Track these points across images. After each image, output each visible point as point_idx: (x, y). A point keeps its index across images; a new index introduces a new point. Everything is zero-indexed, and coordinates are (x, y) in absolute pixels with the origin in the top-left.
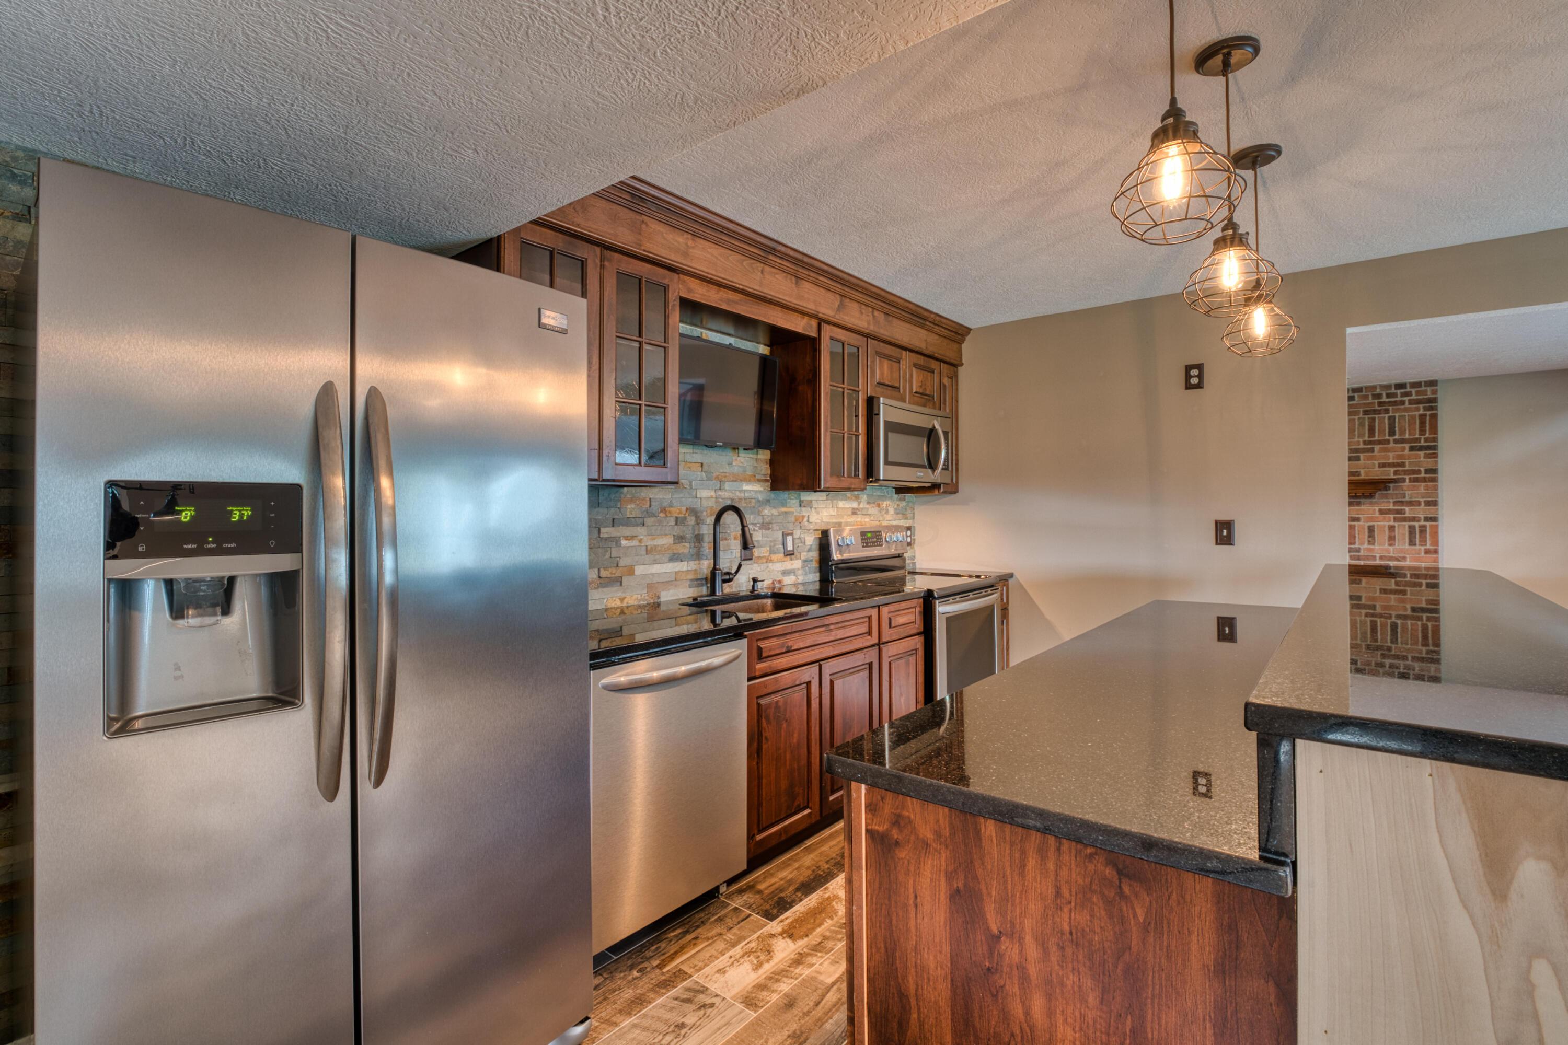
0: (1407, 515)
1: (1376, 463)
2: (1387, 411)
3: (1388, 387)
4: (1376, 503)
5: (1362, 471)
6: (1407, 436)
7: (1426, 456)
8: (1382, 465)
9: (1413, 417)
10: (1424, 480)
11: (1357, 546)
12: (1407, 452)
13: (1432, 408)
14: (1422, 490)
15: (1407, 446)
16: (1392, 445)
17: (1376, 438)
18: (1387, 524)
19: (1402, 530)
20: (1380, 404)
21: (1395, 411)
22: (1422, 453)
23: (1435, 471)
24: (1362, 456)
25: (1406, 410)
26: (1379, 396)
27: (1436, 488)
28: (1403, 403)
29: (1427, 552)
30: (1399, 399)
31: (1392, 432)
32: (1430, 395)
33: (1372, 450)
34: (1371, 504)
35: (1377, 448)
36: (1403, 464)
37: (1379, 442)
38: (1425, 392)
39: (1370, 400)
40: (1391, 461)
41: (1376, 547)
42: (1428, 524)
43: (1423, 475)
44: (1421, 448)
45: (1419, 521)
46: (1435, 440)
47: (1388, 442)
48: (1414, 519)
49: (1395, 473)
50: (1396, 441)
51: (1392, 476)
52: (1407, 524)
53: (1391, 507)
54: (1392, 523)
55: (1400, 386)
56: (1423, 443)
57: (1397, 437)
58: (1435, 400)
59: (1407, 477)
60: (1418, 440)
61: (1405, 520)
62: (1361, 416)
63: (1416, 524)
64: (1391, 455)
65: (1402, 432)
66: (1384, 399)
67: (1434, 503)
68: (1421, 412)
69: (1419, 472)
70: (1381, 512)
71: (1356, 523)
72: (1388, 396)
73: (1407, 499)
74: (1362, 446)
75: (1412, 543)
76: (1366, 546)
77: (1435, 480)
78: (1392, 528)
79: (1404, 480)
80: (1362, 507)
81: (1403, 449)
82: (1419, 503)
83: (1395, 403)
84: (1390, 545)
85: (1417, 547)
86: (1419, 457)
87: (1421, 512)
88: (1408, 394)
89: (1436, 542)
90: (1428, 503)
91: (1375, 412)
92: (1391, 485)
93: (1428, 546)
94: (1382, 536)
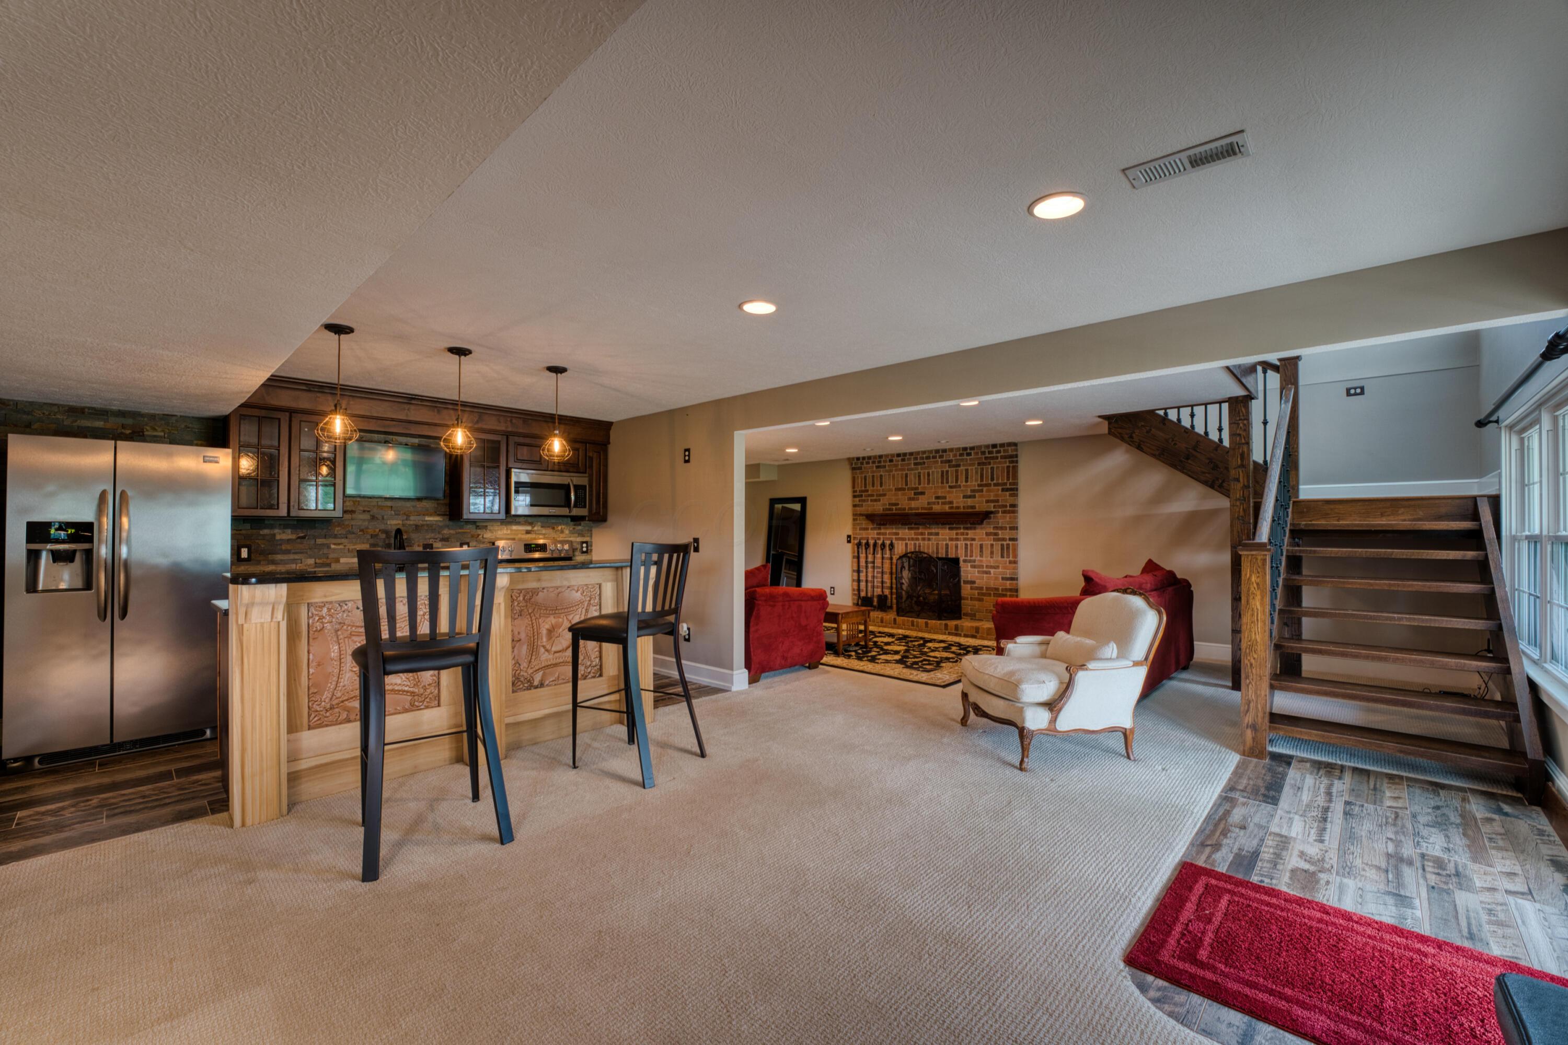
0: (1000, 536)
1: (984, 500)
2: (990, 463)
3: (987, 446)
4: (984, 528)
5: (977, 505)
6: (1000, 481)
7: (1011, 495)
8: (987, 501)
9: (1003, 468)
10: (1009, 512)
11: (973, 558)
12: (1000, 492)
13: (1012, 462)
14: (1008, 519)
15: (1000, 488)
16: (992, 487)
17: (984, 482)
18: (990, 543)
19: (997, 548)
20: (986, 458)
21: (995, 463)
22: (1008, 493)
23: (1014, 506)
24: (977, 495)
25: (1000, 463)
26: (983, 453)
27: (1016, 518)
28: (997, 458)
29: (1010, 562)
30: (995, 455)
31: (992, 479)
32: (1010, 453)
33: (982, 491)
34: (981, 528)
35: (985, 489)
36: (997, 501)
37: (986, 485)
38: (1007, 451)
39: (980, 455)
40: (992, 498)
41: (984, 559)
42: (1011, 543)
43: (1008, 508)
44: (1007, 490)
45: (1006, 541)
46: (1017, 484)
47: (990, 485)
48: (1004, 539)
49: (994, 507)
50: (995, 485)
51: (993, 510)
52: (1000, 543)
53: (992, 531)
54: (992, 542)
55: (994, 446)
56: (1008, 486)
57: (995, 482)
58: (1016, 456)
59: (1000, 510)
60: (1005, 484)
61: (999, 540)
62: (976, 466)
63: (1005, 543)
64: (992, 494)
65: (998, 479)
66: (987, 455)
67: (1015, 528)
68: (1008, 464)
69: (1006, 506)
70: (987, 534)
71: (973, 542)
72: (989, 453)
73: (1000, 525)
74: (977, 488)
75: (1002, 556)
76: (979, 558)
77: (1014, 512)
78: (992, 545)
79: (998, 512)
80: (977, 531)
81: (998, 490)
82: (1006, 528)
83: (993, 458)
84: (991, 557)
85: (1005, 559)
86: (1005, 496)
87: (1007, 534)
88: (999, 452)
89: (1015, 556)
90: (1011, 528)
91: (984, 464)
92: (992, 515)
93: (1011, 559)
94: (987, 552)
